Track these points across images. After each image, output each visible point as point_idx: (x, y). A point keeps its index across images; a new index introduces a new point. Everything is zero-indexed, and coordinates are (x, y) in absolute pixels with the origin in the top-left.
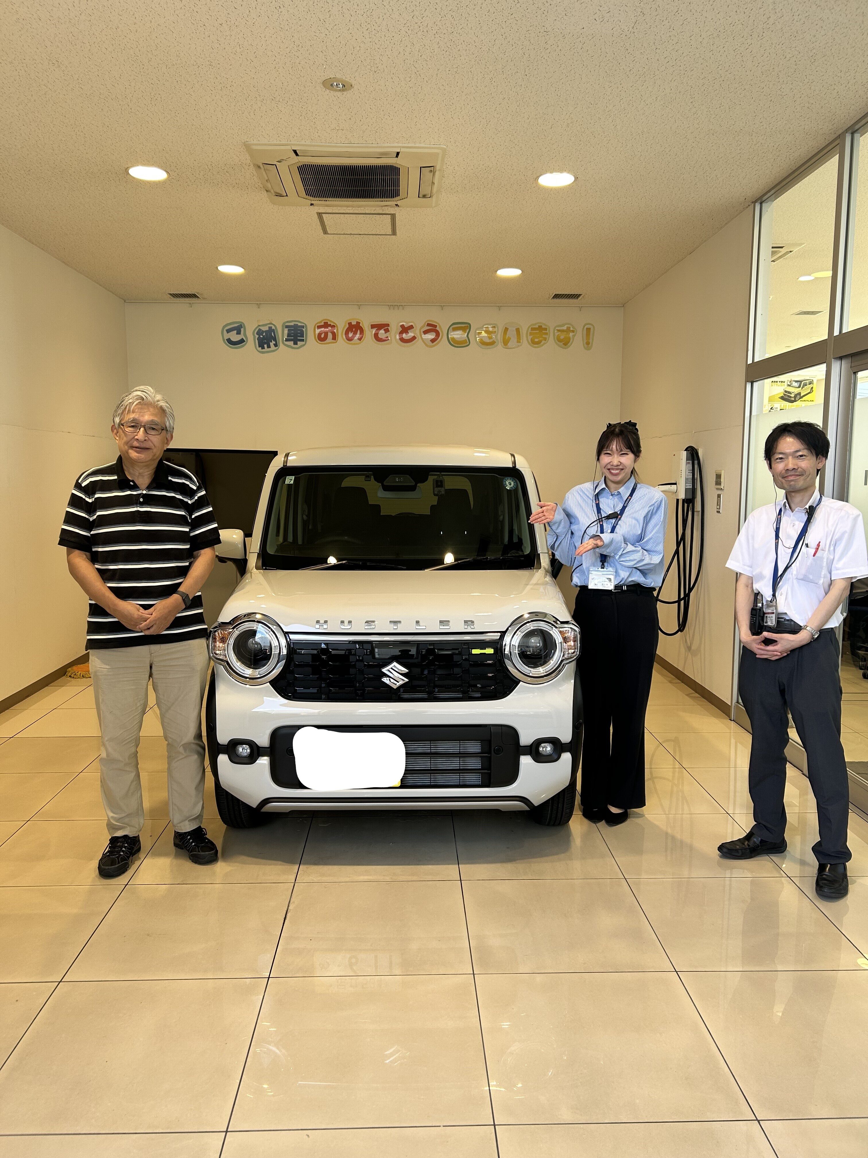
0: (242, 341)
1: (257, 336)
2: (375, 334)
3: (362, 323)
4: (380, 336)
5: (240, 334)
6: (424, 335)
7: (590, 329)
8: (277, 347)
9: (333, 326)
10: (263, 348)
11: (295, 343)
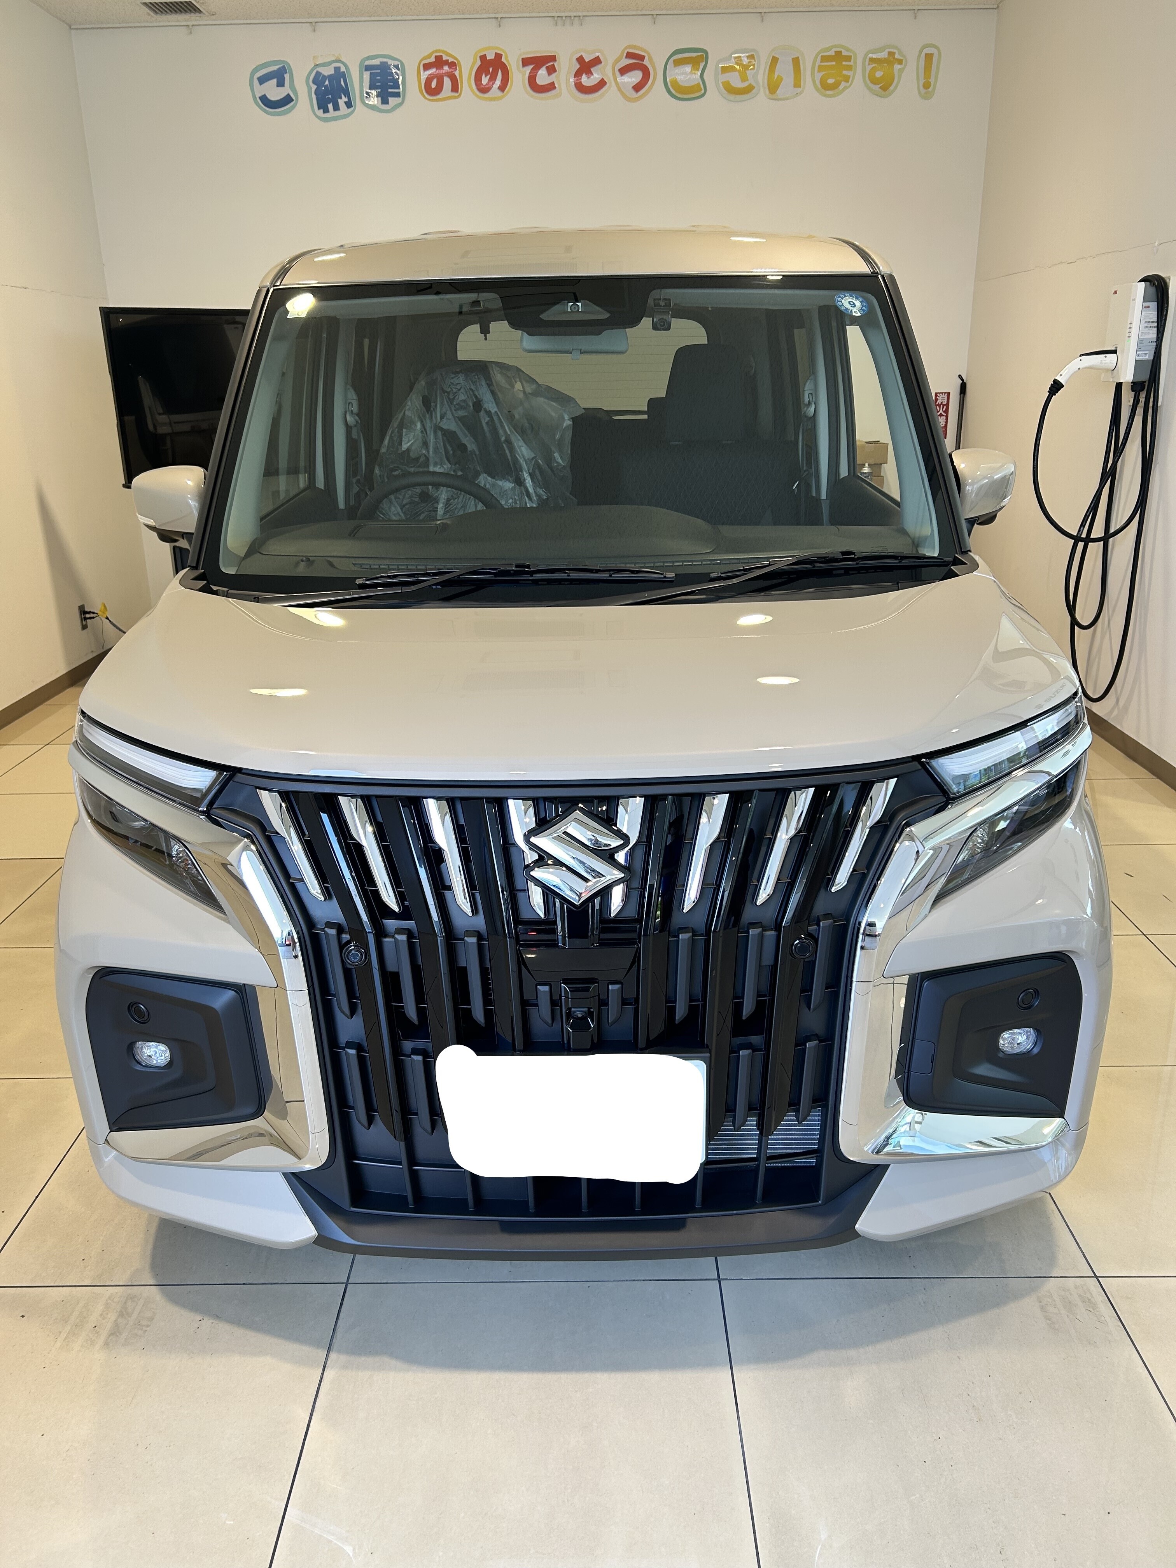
0: (287, 100)
1: (314, 87)
2: (529, 77)
3: (507, 59)
4: (539, 82)
5: (283, 86)
6: (620, 78)
8: (352, 109)
9: (453, 65)
10: (326, 111)
11: (385, 101)
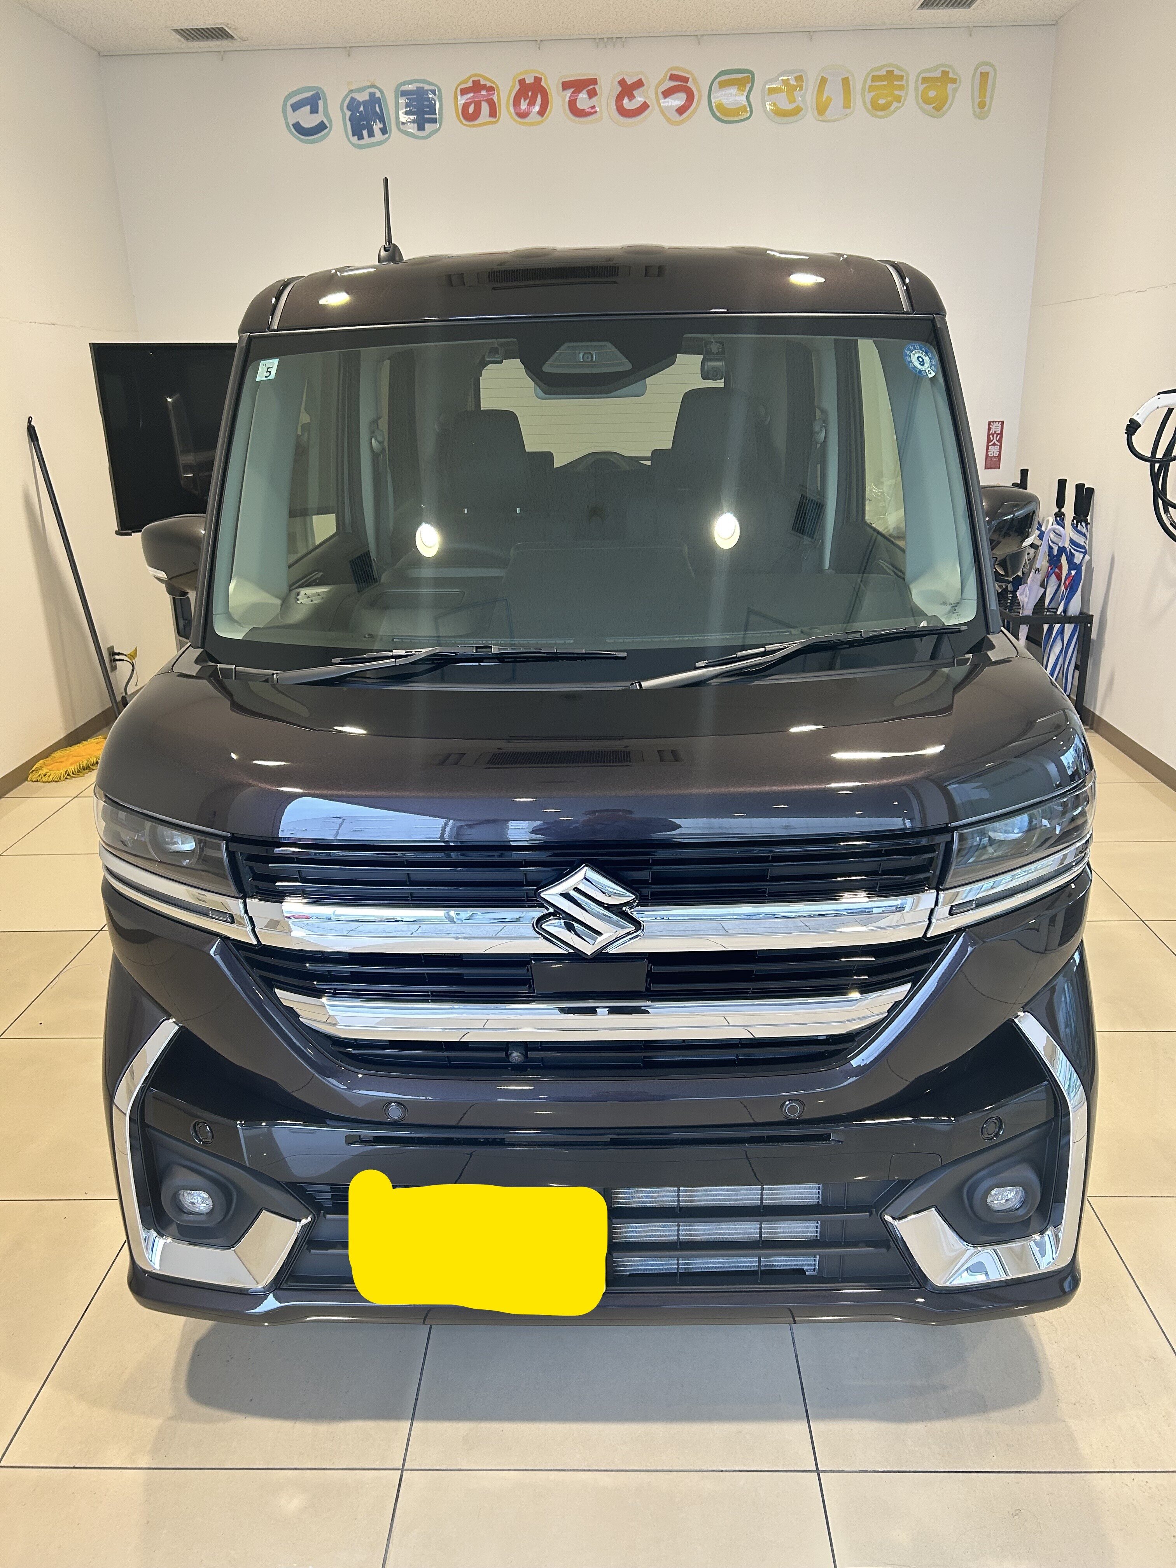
0: (321, 127)
1: (348, 113)
2: (569, 101)
3: (546, 83)
4: (580, 105)
5: (317, 112)
6: (663, 101)
7: (988, 73)
8: (387, 135)
9: (491, 89)
10: (361, 137)
